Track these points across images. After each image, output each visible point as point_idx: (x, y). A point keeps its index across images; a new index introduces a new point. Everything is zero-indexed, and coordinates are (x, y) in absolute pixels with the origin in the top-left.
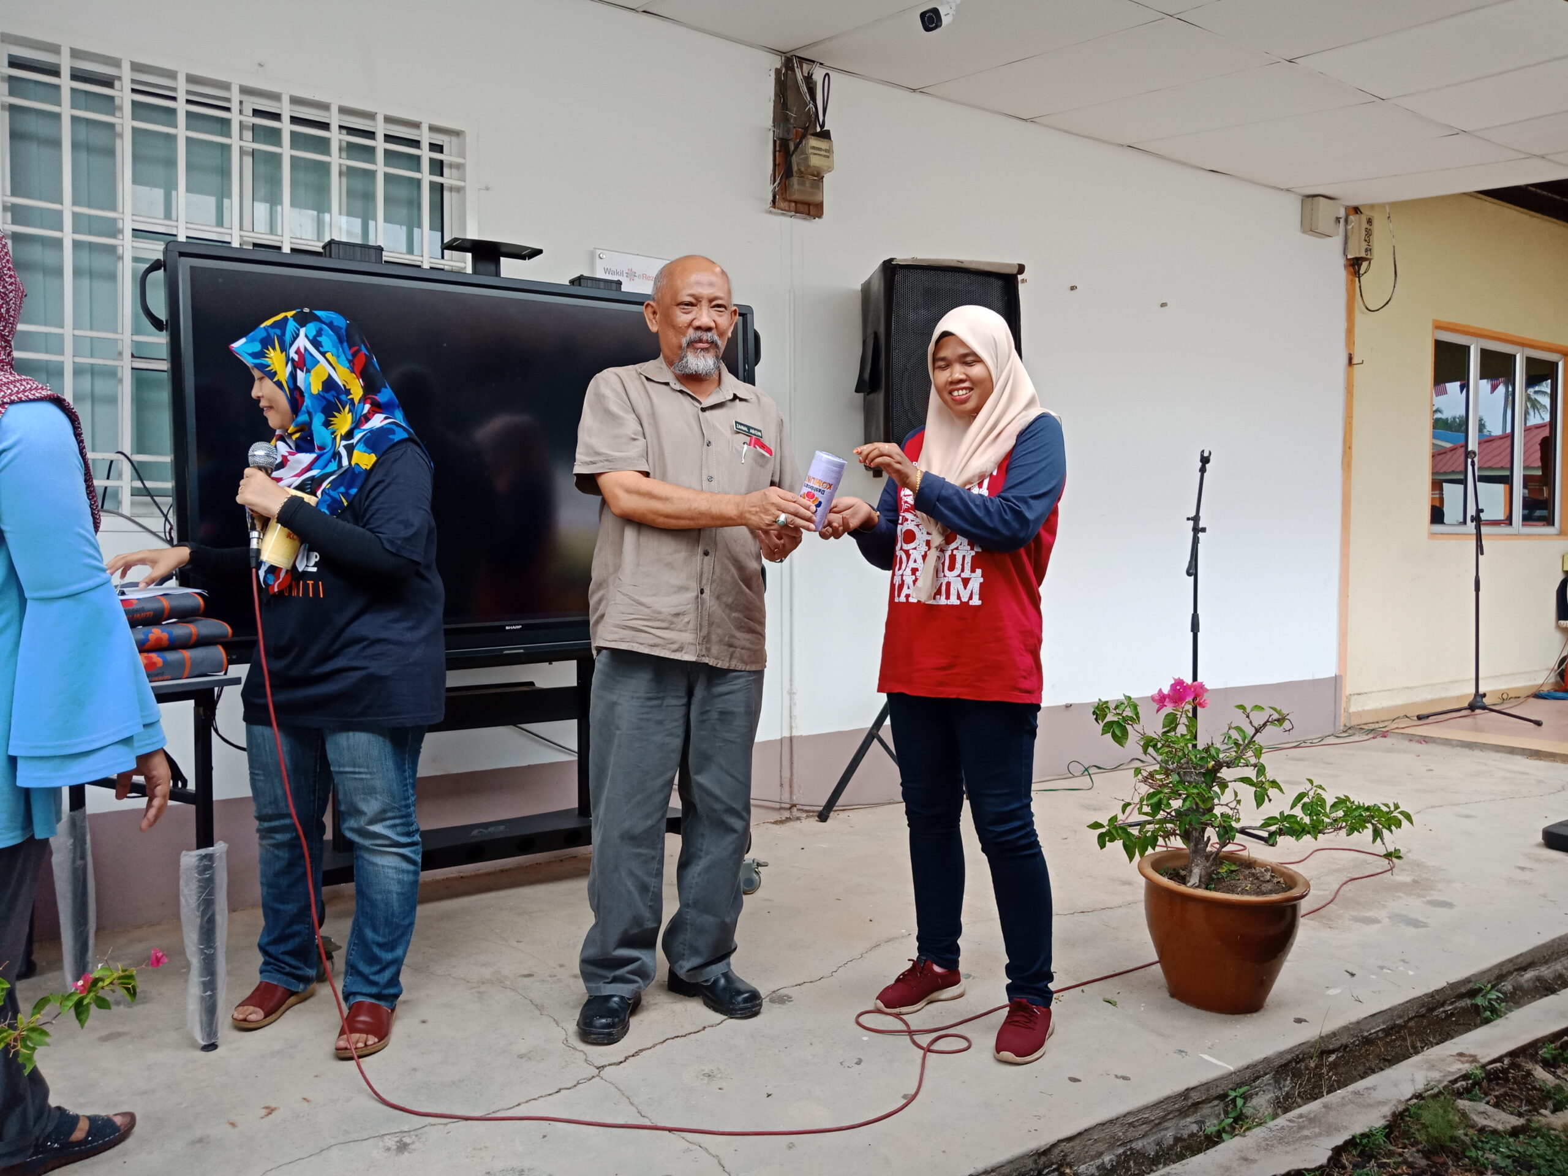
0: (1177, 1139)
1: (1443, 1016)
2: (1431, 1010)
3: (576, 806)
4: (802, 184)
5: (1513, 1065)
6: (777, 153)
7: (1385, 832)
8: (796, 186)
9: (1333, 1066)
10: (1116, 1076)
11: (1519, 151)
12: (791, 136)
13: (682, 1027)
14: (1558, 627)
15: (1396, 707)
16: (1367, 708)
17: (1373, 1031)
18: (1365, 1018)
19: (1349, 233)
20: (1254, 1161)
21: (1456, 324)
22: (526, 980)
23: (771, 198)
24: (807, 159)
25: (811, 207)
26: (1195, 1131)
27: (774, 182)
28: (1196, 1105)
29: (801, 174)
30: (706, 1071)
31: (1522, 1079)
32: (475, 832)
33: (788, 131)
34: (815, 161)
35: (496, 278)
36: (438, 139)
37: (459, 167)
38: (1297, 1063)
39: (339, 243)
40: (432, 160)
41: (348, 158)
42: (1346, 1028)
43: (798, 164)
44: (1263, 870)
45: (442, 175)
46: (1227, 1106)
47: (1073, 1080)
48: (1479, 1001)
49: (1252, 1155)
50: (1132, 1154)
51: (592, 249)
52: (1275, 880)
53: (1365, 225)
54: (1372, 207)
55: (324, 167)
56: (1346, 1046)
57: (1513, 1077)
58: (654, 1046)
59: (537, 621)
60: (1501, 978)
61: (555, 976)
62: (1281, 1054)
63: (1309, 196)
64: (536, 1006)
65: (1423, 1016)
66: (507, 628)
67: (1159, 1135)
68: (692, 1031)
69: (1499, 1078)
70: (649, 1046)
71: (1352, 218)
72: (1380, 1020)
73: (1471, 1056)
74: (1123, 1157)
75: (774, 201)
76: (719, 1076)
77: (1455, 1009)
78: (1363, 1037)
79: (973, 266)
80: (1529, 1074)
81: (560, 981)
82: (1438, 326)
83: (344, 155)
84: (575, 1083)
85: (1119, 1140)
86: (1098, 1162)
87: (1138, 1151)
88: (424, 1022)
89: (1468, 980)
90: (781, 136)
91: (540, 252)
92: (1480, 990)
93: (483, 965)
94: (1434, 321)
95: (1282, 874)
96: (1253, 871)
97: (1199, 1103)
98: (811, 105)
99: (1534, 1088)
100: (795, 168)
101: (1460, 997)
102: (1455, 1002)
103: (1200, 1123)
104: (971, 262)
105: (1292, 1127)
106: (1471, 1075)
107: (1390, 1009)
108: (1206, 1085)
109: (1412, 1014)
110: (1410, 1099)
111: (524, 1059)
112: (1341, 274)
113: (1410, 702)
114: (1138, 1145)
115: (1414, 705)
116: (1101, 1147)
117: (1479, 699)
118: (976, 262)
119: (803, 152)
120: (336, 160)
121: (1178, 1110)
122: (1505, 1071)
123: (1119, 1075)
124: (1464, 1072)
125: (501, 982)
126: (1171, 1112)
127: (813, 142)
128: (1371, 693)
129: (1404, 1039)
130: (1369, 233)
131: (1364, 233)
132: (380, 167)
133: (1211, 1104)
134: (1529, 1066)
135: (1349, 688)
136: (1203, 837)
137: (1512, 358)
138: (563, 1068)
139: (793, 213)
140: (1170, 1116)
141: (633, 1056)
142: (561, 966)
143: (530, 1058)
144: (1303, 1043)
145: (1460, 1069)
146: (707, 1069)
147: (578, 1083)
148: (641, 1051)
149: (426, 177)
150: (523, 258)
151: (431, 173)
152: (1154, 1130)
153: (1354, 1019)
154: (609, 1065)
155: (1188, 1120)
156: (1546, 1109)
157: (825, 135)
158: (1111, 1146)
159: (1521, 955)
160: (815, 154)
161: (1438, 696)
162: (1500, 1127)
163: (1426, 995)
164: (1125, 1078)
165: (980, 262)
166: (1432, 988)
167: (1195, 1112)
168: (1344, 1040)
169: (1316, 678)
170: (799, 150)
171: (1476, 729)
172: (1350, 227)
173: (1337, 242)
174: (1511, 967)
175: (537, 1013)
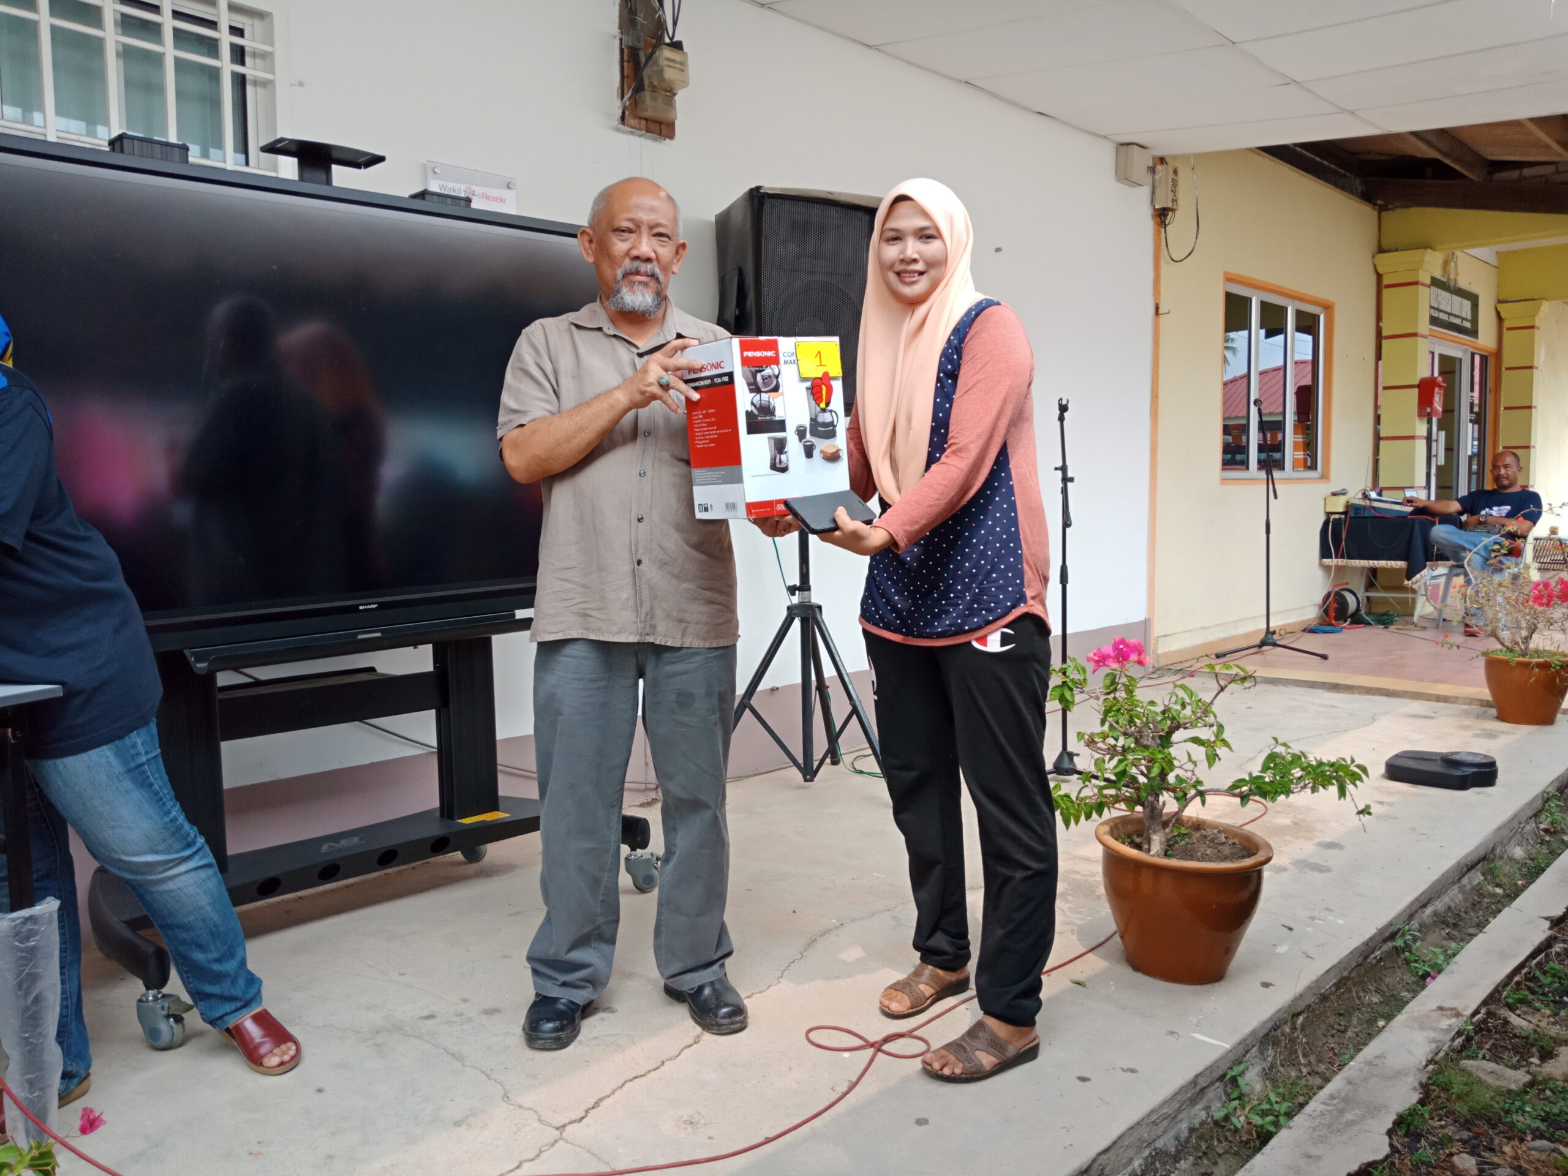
0: (1192, 1130)
1: (1374, 961)
2: (1366, 958)
3: (436, 804)
4: (654, 99)
5: (1489, 1014)
6: (625, 64)
7: (1350, 787)
8: (648, 102)
9: (1303, 1026)
10: (1123, 1070)
11: (1334, 105)
12: (642, 45)
13: (637, 1064)
14: (1321, 565)
15: (1195, 648)
16: (1172, 649)
17: (1328, 987)
18: (1322, 975)
19: (1157, 184)
20: (1319, 1158)
21: (1242, 277)
22: (429, 1022)
23: (619, 113)
24: (661, 72)
25: (663, 126)
26: (1204, 1118)
27: (622, 98)
28: (1203, 1090)
29: (654, 89)
30: (686, 1118)
31: (1502, 1027)
32: (325, 847)
33: (638, 40)
34: (669, 74)
35: (327, 187)
36: (240, 21)
37: (265, 56)
38: (1275, 1030)
39: (133, 138)
40: (233, 46)
41: (124, 34)
42: (1309, 988)
43: (649, 77)
44: (1216, 831)
45: (243, 63)
46: (1226, 1087)
47: (1083, 1079)
48: (1399, 943)
49: (1314, 1151)
50: (1157, 1153)
51: (425, 162)
52: (1231, 841)
53: (1171, 175)
54: (1174, 157)
55: (97, 45)
56: (1309, 1006)
57: (1494, 1027)
58: (613, 1092)
59: (395, 598)
60: (1411, 917)
61: (462, 1015)
62: (1264, 1023)
63: (1123, 144)
64: (453, 1055)
65: (1359, 965)
66: (361, 608)
67: (1176, 1129)
68: (650, 1068)
69: (1481, 1030)
70: (608, 1093)
71: (1159, 168)
72: (1332, 975)
73: (1452, 1009)
74: (1150, 1159)
75: (623, 118)
76: (703, 1121)
77: (1382, 953)
78: (1321, 995)
79: (843, 199)
80: (1506, 1022)
81: (469, 1020)
82: (1229, 279)
83: (120, 31)
84: (537, 1152)
85: (1144, 1142)
86: (1130, 1169)
87: (1161, 1150)
88: (320, 1091)
89: (1390, 924)
90: (630, 44)
91: (380, 159)
92: (1399, 930)
93: (368, 1008)
94: (1226, 273)
95: (1236, 835)
96: (1204, 833)
97: (1205, 1088)
98: (661, 12)
99: (1515, 1036)
100: (646, 82)
101: (1385, 940)
102: (1380, 947)
103: (1207, 1108)
104: (841, 194)
105: (1331, 1112)
106: (1465, 1030)
107: (1339, 963)
108: (1210, 1068)
109: (1354, 964)
110: (1427, 1065)
111: (464, 1127)
112: (1147, 223)
113: (1206, 641)
114: (1159, 1144)
115: (1211, 643)
116: (1130, 1153)
117: (1269, 636)
118: (846, 194)
119: (656, 63)
120: (111, 37)
121: (1190, 1099)
122: (1484, 1021)
123: (1125, 1067)
124: (1457, 1029)
125: (399, 1029)
126: (1185, 1101)
127: (667, 53)
128: (1175, 634)
129: (1350, 991)
130: (1175, 183)
131: (1170, 183)
132: (169, 50)
133: (1214, 1087)
134: (1504, 1012)
135: (1157, 630)
136: (1158, 801)
137: (1283, 310)
138: (515, 1134)
139: (644, 132)
140: (1184, 1107)
141: (593, 1108)
142: (465, 1001)
143: (469, 1125)
144: (1280, 1010)
145: (1450, 1025)
146: (686, 1113)
147: (541, 1152)
148: (601, 1100)
149: (227, 67)
150: (358, 166)
151: (232, 62)
152: (1172, 1124)
153: (1314, 978)
154: (571, 1123)
155: (1198, 1107)
156: (1533, 1057)
157: (677, 46)
158: (1140, 1149)
159: (1423, 892)
160: (670, 66)
161: (1228, 635)
162: (1513, 1087)
163: (1363, 944)
164: (1133, 1071)
165: (850, 195)
166: (1367, 937)
167: (1202, 1098)
168: (1310, 1000)
169: (1130, 621)
170: (651, 63)
171: (1267, 665)
172: (1157, 177)
173: (1145, 192)
174: (1417, 905)
175: (457, 1065)
